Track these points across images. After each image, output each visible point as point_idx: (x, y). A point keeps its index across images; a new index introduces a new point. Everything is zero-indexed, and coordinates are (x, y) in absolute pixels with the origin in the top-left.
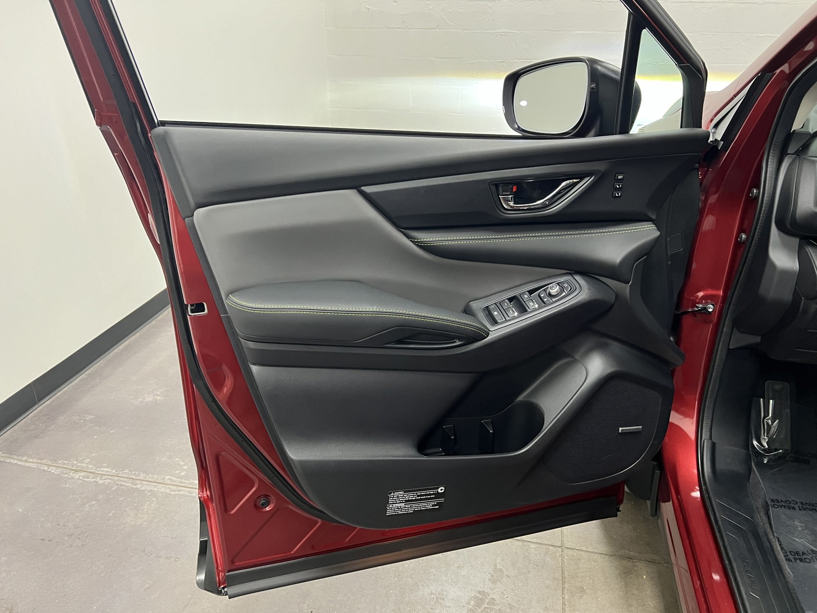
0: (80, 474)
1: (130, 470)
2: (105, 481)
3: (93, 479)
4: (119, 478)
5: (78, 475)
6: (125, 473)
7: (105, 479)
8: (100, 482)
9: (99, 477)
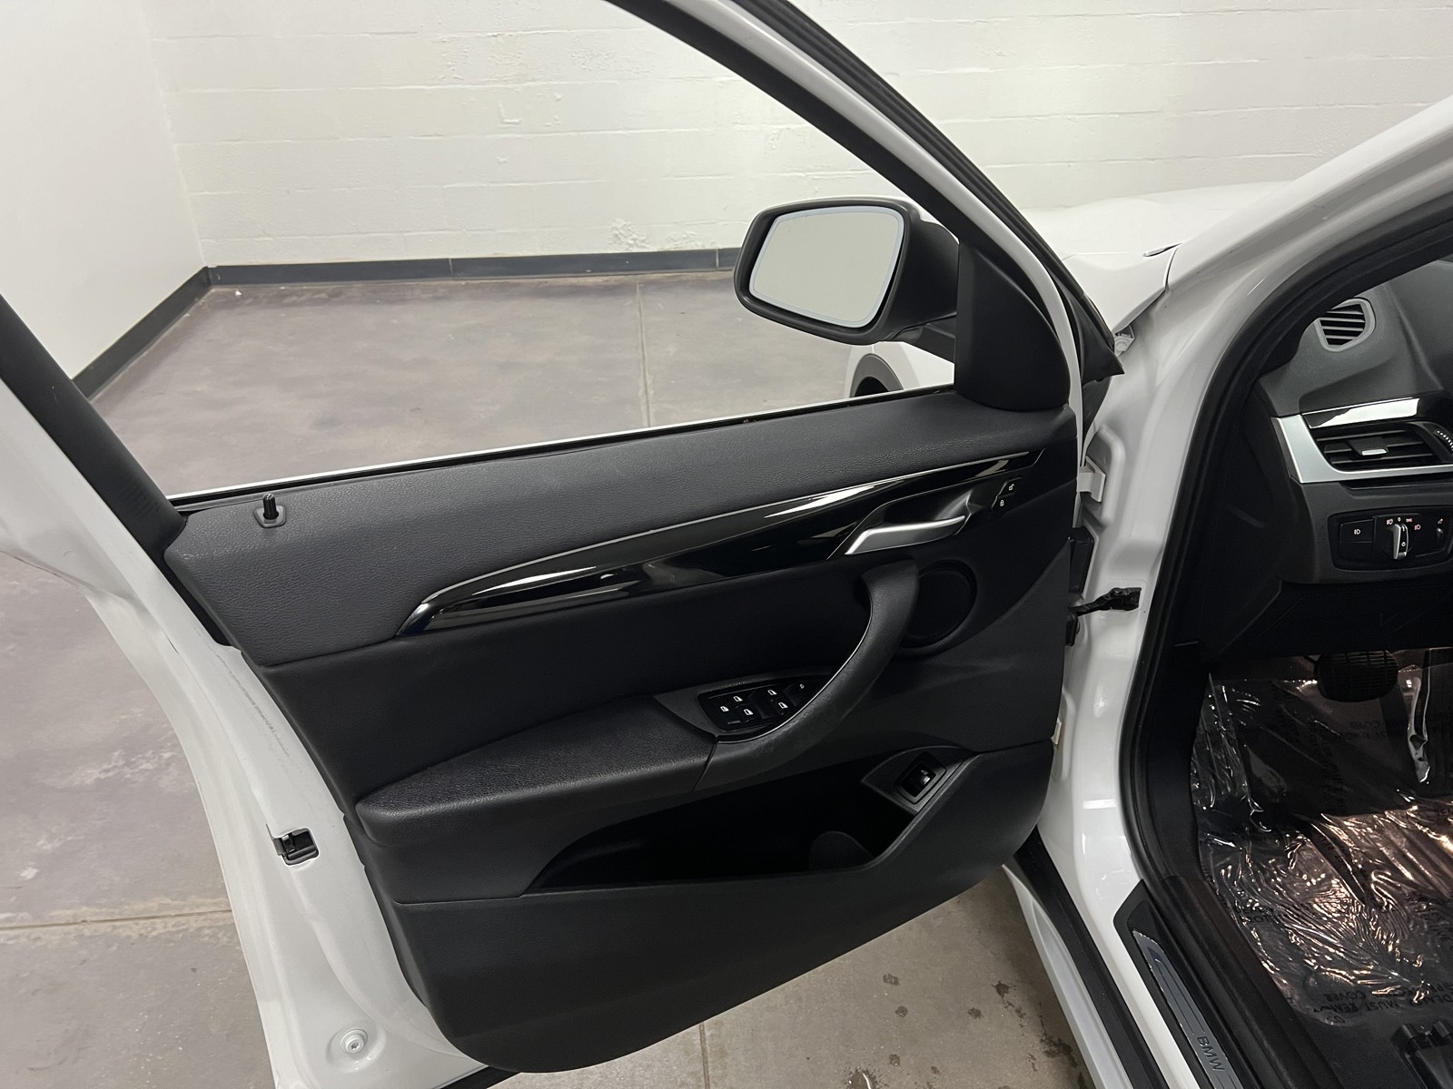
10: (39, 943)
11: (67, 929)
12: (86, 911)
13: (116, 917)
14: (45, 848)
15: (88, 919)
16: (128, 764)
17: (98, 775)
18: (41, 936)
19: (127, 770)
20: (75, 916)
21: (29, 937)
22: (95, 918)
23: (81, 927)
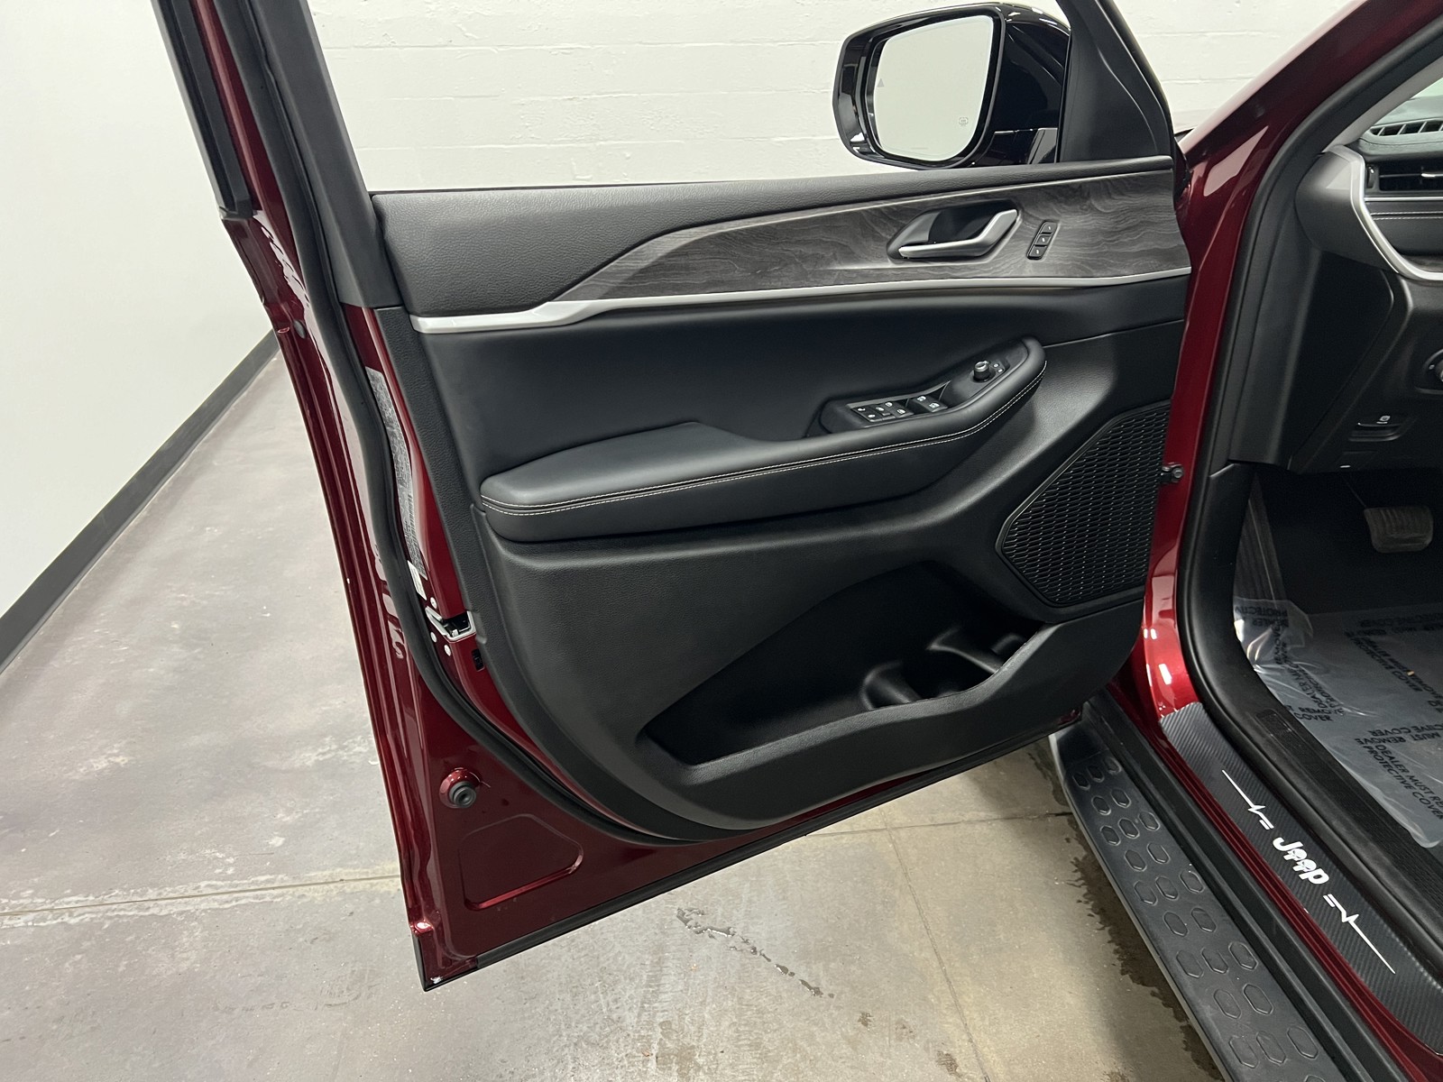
0: (23, 918)
1: (122, 889)
2: (81, 917)
3: (55, 919)
4: (110, 906)
5: (21, 920)
6: (116, 895)
8: (73, 921)
10: (305, 900)
11: (326, 887)
12: (340, 872)
13: (370, 876)
14: (284, 820)
15: (345, 878)
16: (343, 748)
17: (316, 758)
18: (306, 893)
19: (341, 752)
20: (331, 876)
21: (293, 895)
22: (351, 878)
23: (340, 885)
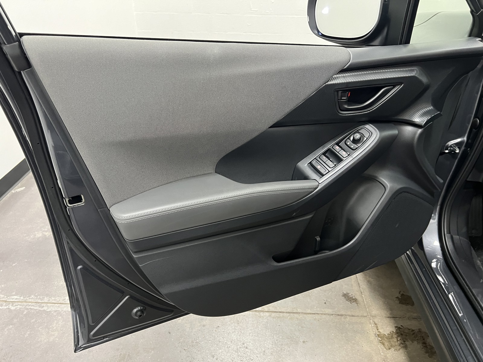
1: (35, 296)
2: (16, 307)
4: (28, 303)
6: (32, 298)
7: (16, 305)
8: (13, 308)
9: (11, 304)
